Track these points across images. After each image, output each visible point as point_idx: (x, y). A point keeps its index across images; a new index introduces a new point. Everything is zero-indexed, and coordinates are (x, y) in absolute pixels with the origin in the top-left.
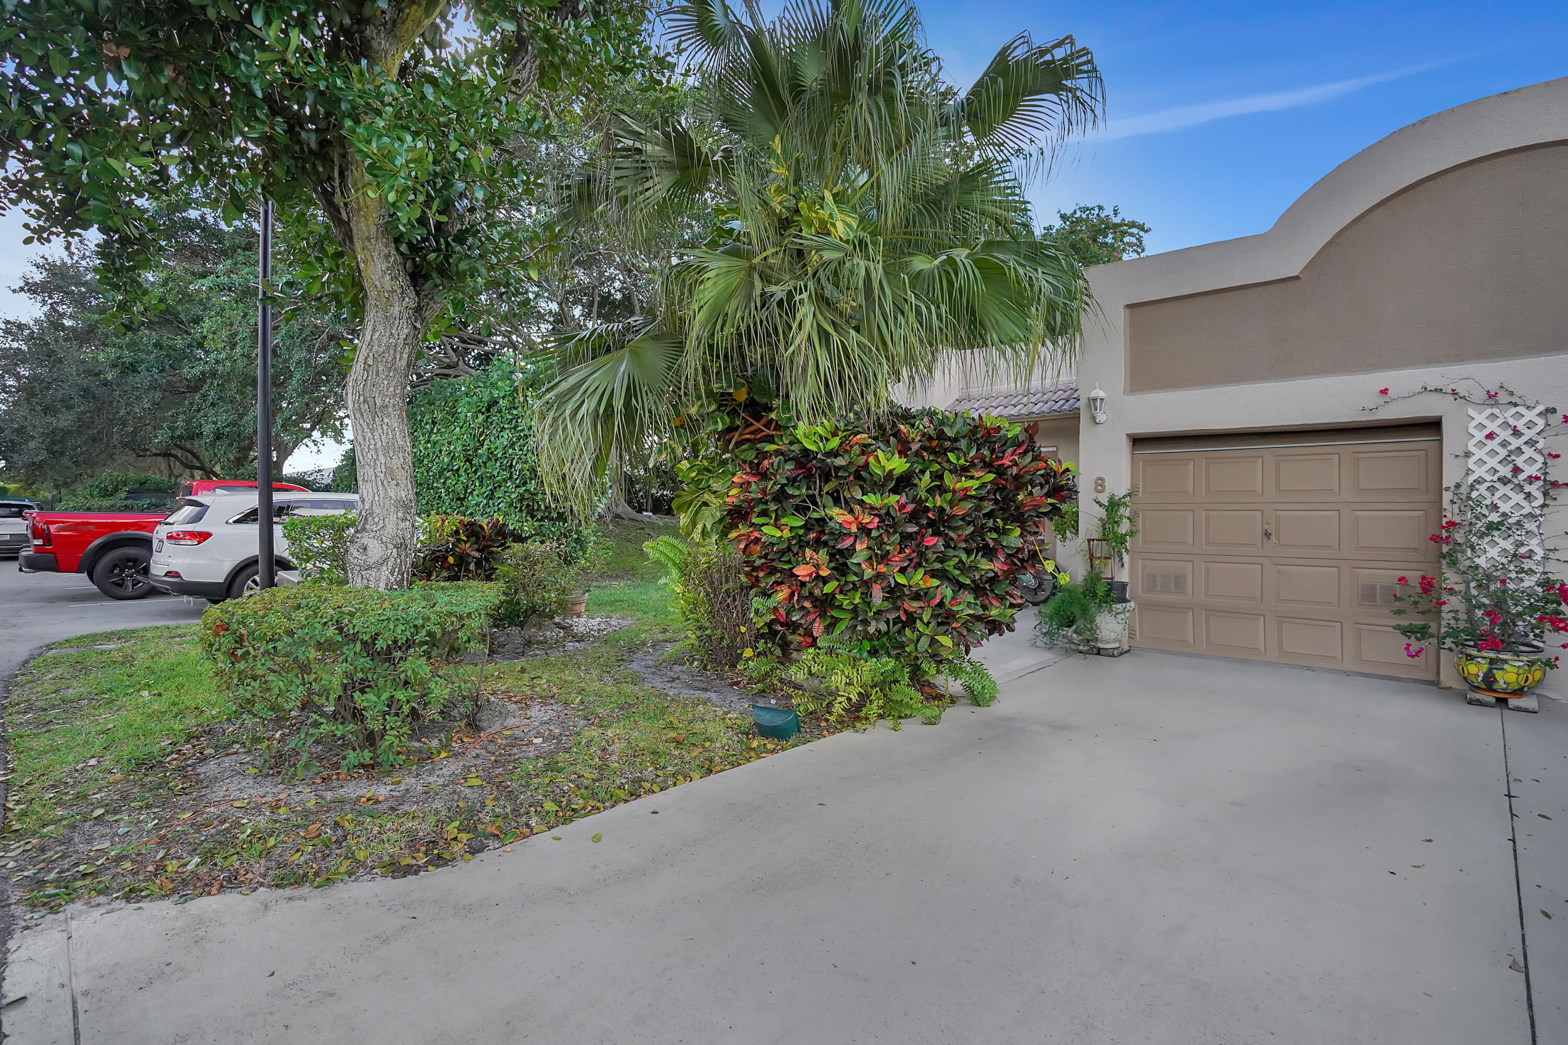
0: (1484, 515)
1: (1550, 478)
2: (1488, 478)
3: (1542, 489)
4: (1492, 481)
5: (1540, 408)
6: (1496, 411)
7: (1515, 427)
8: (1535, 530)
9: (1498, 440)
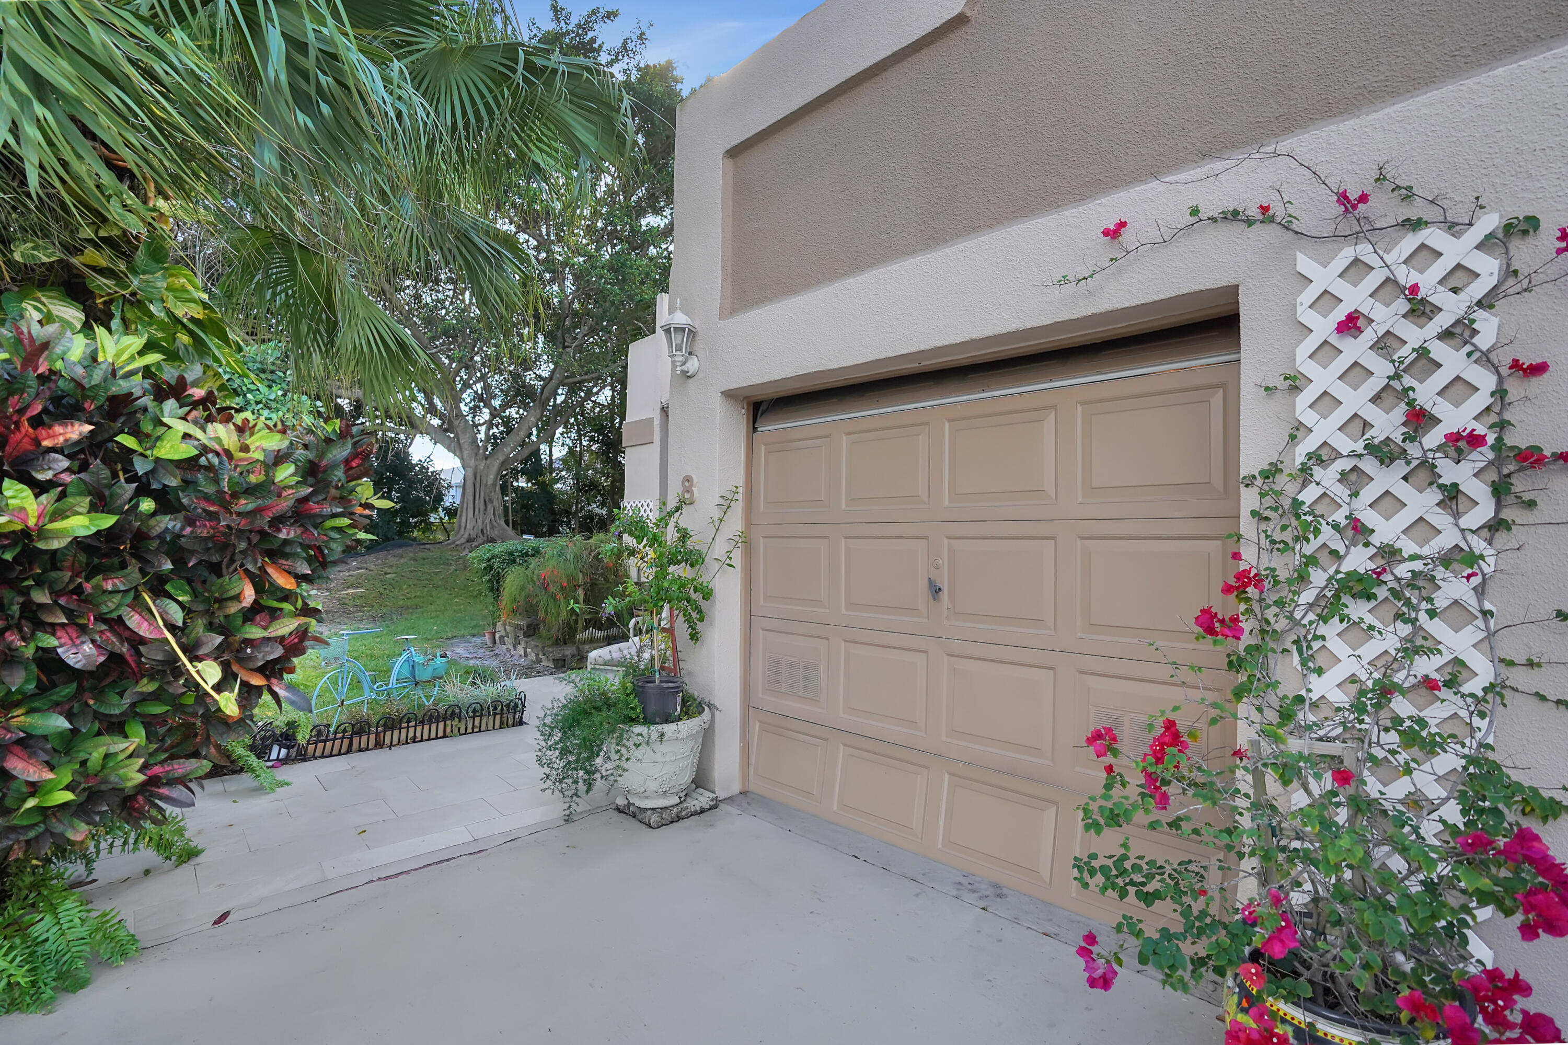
0: (1334, 553)
1: (1517, 439)
2: (1344, 444)
3: (1493, 476)
4: (1353, 454)
5: (1489, 223)
6: (1364, 251)
7: (1415, 289)
8: (1471, 601)
9: (1369, 336)
